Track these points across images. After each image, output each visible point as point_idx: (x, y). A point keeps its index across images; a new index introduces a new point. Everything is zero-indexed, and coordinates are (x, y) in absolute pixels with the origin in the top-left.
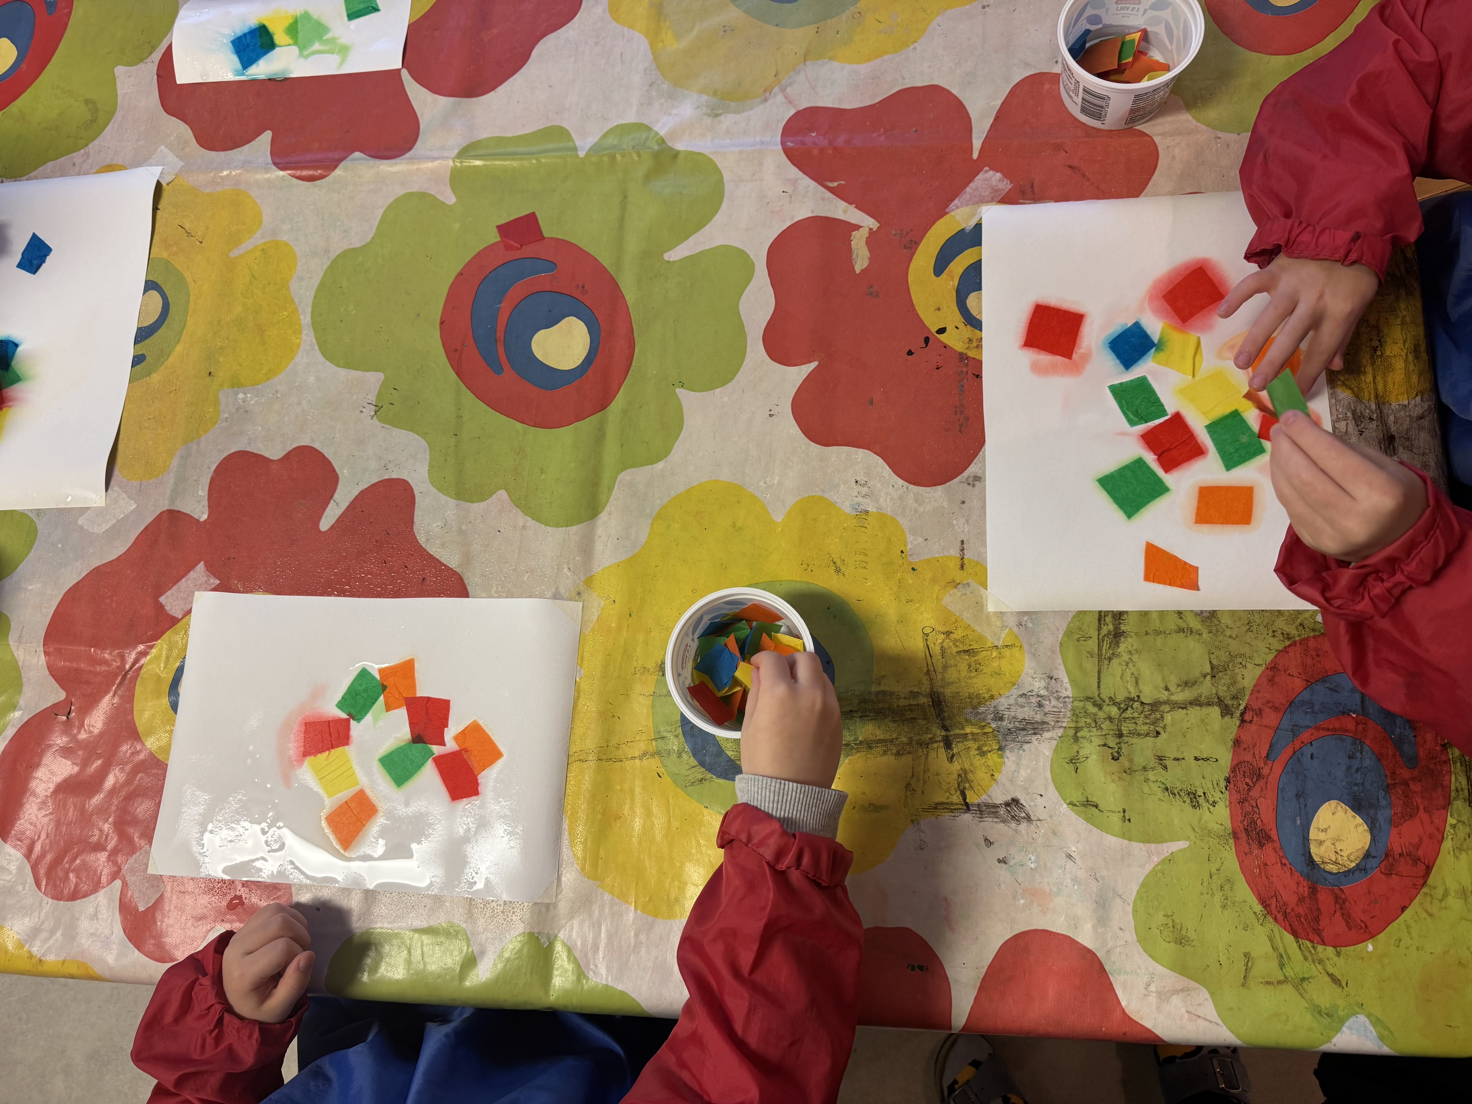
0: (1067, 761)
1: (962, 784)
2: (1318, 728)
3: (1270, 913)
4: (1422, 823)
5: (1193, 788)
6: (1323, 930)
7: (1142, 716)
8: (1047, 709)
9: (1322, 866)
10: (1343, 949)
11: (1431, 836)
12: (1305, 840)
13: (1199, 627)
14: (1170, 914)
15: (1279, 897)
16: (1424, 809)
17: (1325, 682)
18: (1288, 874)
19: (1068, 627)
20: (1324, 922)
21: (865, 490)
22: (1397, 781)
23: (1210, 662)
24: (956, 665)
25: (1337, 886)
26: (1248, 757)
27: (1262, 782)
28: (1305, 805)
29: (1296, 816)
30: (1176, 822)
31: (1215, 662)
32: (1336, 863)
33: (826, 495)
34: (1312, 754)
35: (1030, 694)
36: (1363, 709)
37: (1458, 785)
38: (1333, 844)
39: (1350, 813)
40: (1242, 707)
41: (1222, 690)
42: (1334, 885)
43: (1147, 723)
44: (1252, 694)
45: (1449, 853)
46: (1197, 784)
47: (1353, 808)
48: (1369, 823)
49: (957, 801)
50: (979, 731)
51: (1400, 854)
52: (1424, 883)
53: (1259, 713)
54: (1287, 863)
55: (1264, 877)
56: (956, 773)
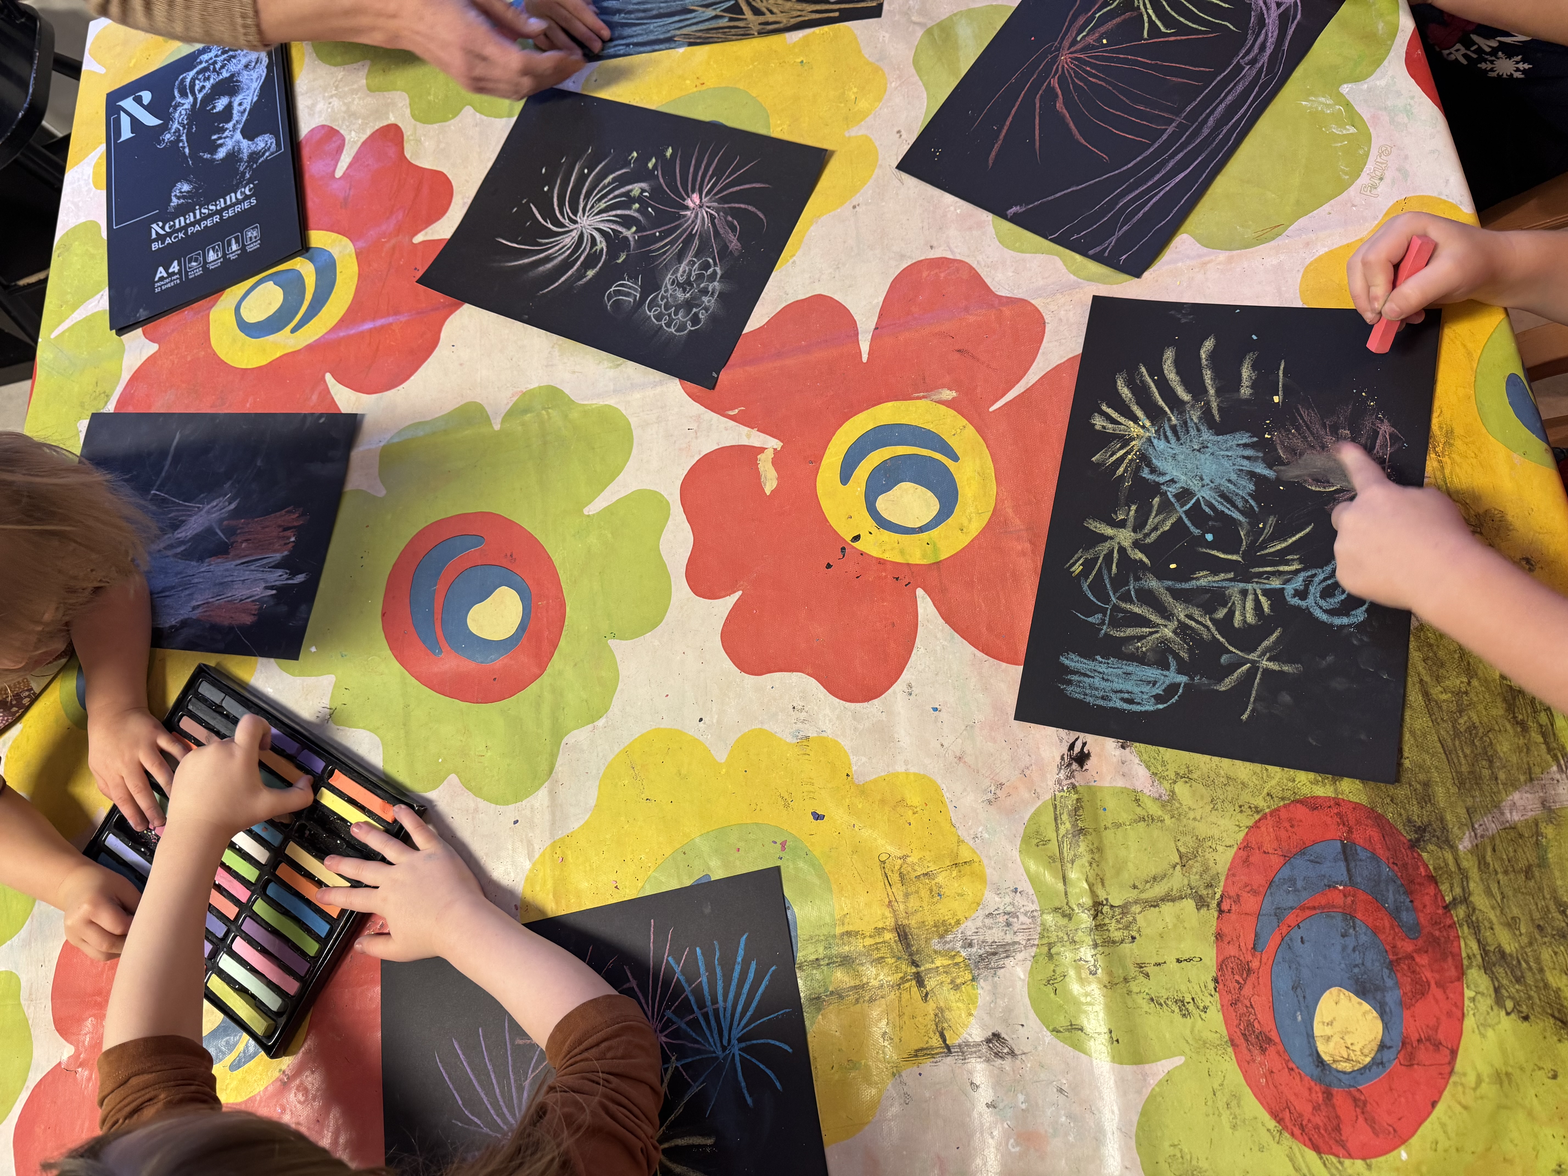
0: (1044, 982)
1: (940, 1025)
2: (1303, 908)
3: (1285, 1128)
4: (1437, 1001)
5: (1180, 995)
6: (1347, 1141)
7: (1114, 921)
8: (1016, 927)
9: (1334, 1066)
10: (1374, 1161)
11: (1449, 1014)
12: (1310, 1036)
13: (1160, 813)
14: (1176, 1143)
15: (1292, 1108)
16: (1436, 983)
17: (1304, 854)
18: (1298, 1078)
19: (1025, 832)
20: (1346, 1131)
21: (803, 715)
22: (1400, 956)
23: (1178, 850)
24: (917, 892)
25: (1353, 1086)
26: (1232, 951)
27: (1253, 977)
28: (1304, 997)
29: (1295, 1012)
30: (1167, 1036)
31: (1183, 850)
32: (1348, 1060)
33: (766, 727)
34: (1302, 938)
35: (996, 912)
36: (1350, 879)
37: (1469, 951)
38: (1342, 1038)
39: (1355, 999)
40: (1218, 896)
41: (1195, 879)
42: (1350, 1086)
43: (1120, 929)
44: (1226, 879)
45: (1473, 1032)
46: (1183, 988)
47: (1357, 994)
48: (1378, 1009)
49: (937, 1045)
50: (950, 962)
51: (1418, 1041)
52: (1451, 1072)
53: (1237, 899)
54: (1294, 1066)
55: (1271, 1086)
56: (932, 1013)
